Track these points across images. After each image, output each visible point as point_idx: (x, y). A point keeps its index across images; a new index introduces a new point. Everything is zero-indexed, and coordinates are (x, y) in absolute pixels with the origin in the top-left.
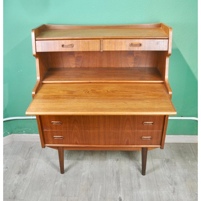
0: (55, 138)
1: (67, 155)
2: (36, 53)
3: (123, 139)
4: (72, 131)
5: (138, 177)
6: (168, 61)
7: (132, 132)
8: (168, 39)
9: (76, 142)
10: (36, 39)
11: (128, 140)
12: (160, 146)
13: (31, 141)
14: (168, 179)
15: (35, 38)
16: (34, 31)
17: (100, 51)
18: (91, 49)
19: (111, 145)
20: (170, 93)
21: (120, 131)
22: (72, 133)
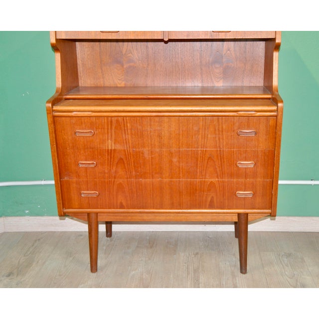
0: (83, 196)
1: (105, 248)
3: (203, 197)
4: (114, 181)
5: (234, 276)
6: (277, 58)
7: (218, 181)
9: (121, 203)
11: (212, 197)
12: (270, 211)
14: (289, 280)
17: (163, 39)
18: (149, 36)
19: (183, 209)
20: (280, 104)
21: (198, 180)
22: (114, 185)
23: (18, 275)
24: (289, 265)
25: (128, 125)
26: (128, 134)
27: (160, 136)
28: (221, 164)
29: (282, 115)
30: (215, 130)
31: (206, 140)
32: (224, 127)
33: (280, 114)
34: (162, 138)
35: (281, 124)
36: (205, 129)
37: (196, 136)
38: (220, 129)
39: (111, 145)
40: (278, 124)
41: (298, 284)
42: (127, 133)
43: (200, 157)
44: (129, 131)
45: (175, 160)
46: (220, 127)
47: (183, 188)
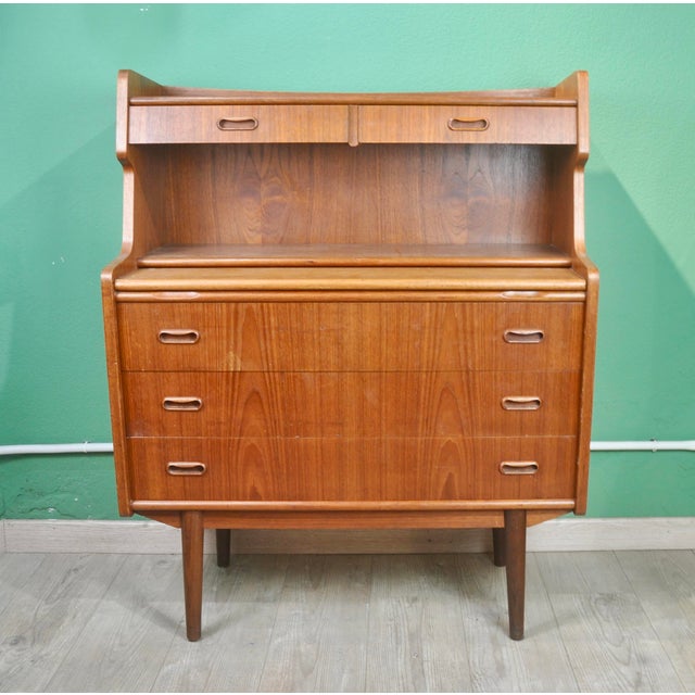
0: (172, 472)
1: (215, 589)
2: (129, 146)
3: (430, 475)
4: (239, 441)
5: (497, 646)
6: (582, 185)
7: (464, 441)
8: (576, 106)
9: (254, 489)
10: (133, 101)
11: (451, 476)
12: (573, 503)
13: (77, 550)
14: (613, 648)
15: (129, 99)
16: (127, 75)
17: (347, 144)
18: (318, 137)
19: (387, 500)
20: (592, 276)
21: (419, 439)
22: (238, 448)
23: (34, 641)
24: (611, 619)
25: (272, 320)
26: (271, 340)
27: (339, 343)
28: (470, 403)
29: (597, 298)
30: (457, 330)
31: (437, 351)
32: (476, 323)
33: (592, 295)
34: (342, 348)
35: (595, 316)
36: (436, 328)
37: (417, 343)
38: (469, 329)
39: (235, 363)
40: (589, 316)
41: (633, 656)
42: (268, 337)
43: (425, 388)
44: (273, 332)
45: (371, 395)
46: (468, 323)
47: (389, 456)
